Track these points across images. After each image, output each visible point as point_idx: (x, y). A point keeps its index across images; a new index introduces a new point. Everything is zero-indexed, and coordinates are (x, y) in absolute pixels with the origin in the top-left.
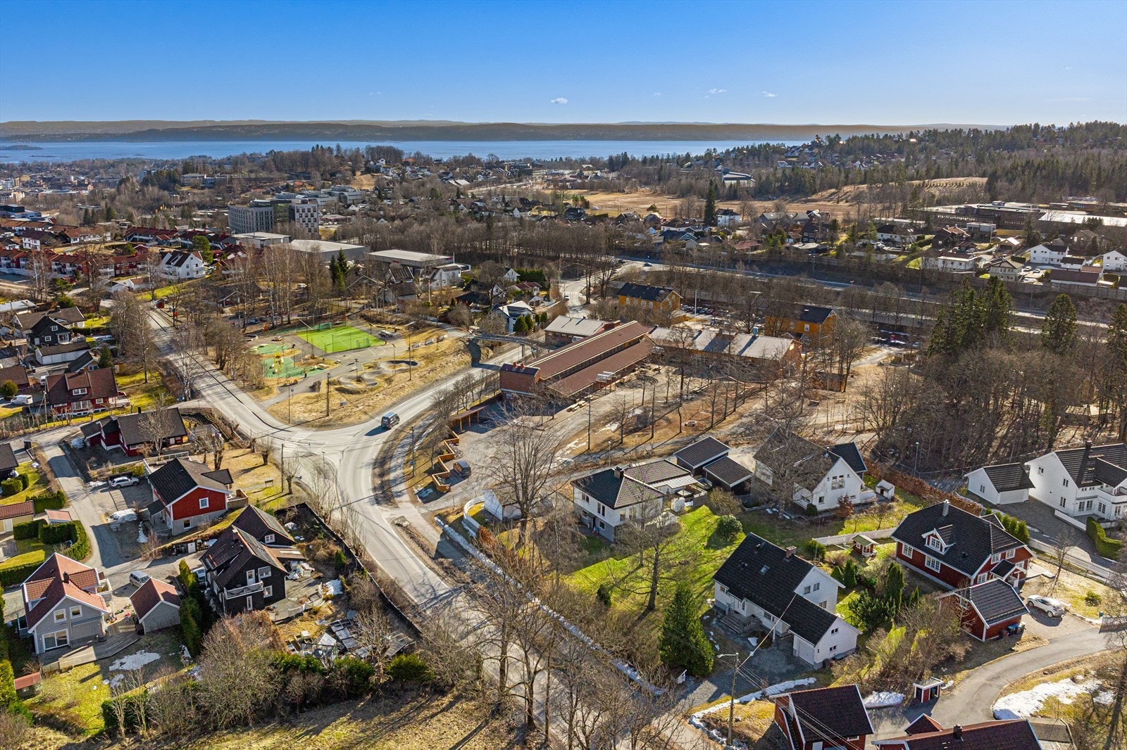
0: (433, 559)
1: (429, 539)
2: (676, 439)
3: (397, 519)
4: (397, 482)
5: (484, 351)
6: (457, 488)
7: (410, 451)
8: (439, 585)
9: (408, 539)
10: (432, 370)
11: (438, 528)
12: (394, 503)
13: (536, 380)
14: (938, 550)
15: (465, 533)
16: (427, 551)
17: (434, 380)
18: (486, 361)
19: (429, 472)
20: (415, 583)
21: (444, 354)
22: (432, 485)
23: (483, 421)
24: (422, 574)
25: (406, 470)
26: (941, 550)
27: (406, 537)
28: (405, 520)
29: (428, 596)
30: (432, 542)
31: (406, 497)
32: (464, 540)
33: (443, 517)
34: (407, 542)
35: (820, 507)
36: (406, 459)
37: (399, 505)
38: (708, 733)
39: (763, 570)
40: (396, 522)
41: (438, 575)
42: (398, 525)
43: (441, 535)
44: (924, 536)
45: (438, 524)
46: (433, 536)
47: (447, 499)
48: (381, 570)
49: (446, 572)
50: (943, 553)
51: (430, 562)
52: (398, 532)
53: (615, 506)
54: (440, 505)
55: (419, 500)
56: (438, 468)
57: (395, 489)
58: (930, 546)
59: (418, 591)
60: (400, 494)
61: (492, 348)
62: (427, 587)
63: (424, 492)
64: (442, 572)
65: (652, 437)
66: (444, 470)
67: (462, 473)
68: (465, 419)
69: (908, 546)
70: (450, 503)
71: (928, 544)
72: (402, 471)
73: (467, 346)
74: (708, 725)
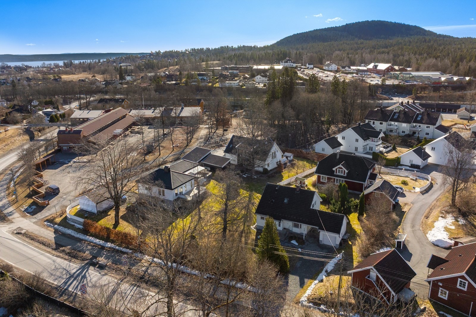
0: (55, 249)
1: (46, 237)
2: (173, 153)
3: (15, 230)
4: (6, 207)
5: (36, 133)
6: (54, 201)
7: (8, 188)
8: (69, 266)
9: (30, 241)
10: (6, 145)
11: (50, 229)
12: (9, 220)
13: (82, 136)
14: (343, 174)
15: (72, 227)
16: (48, 246)
17: (9, 150)
18: (38, 138)
19: (29, 196)
20: (49, 270)
21: (11, 137)
22: (34, 203)
23: (53, 163)
24: (51, 262)
25: (10, 199)
26: (344, 174)
27: (27, 240)
28: (22, 229)
29: (65, 276)
30: (49, 238)
31: (16, 215)
32: (73, 231)
33: (51, 221)
34: (29, 243)
35: (269, 169)
36: (7, 192)
37: (13, 220)
38: (319, 309)
39: (286, 201)
40: (15, 232)
41: (65, 259)
42: (18, 233)
43: (55, 232)
44: (334, 169)
45: (50, 226)
46: (49, 235)
47: (49, 210)
48: (16, 268)
49: (70, 256)
50: (345, 175)
51: (54, 252)
52: (19, 238)
53: (173, 188)
54: (45, 214)
55: (28, 214)
56: (35, 193)
57: (5, 212)
58: (338, 174)
59: (54, 275)
60: (11, 214)
61: (40, 131)
62: (61, 270)
63: (30, 209)
64: (67, 257)
65: (160, 155)
66: (40, 193)
67: (54, 192)
68: (43, 163)
69: (324, 176)
70: (53, 211)
71: (336, 173)
72: (7, 200)
73: (25, 131)
74: (315, 304)
